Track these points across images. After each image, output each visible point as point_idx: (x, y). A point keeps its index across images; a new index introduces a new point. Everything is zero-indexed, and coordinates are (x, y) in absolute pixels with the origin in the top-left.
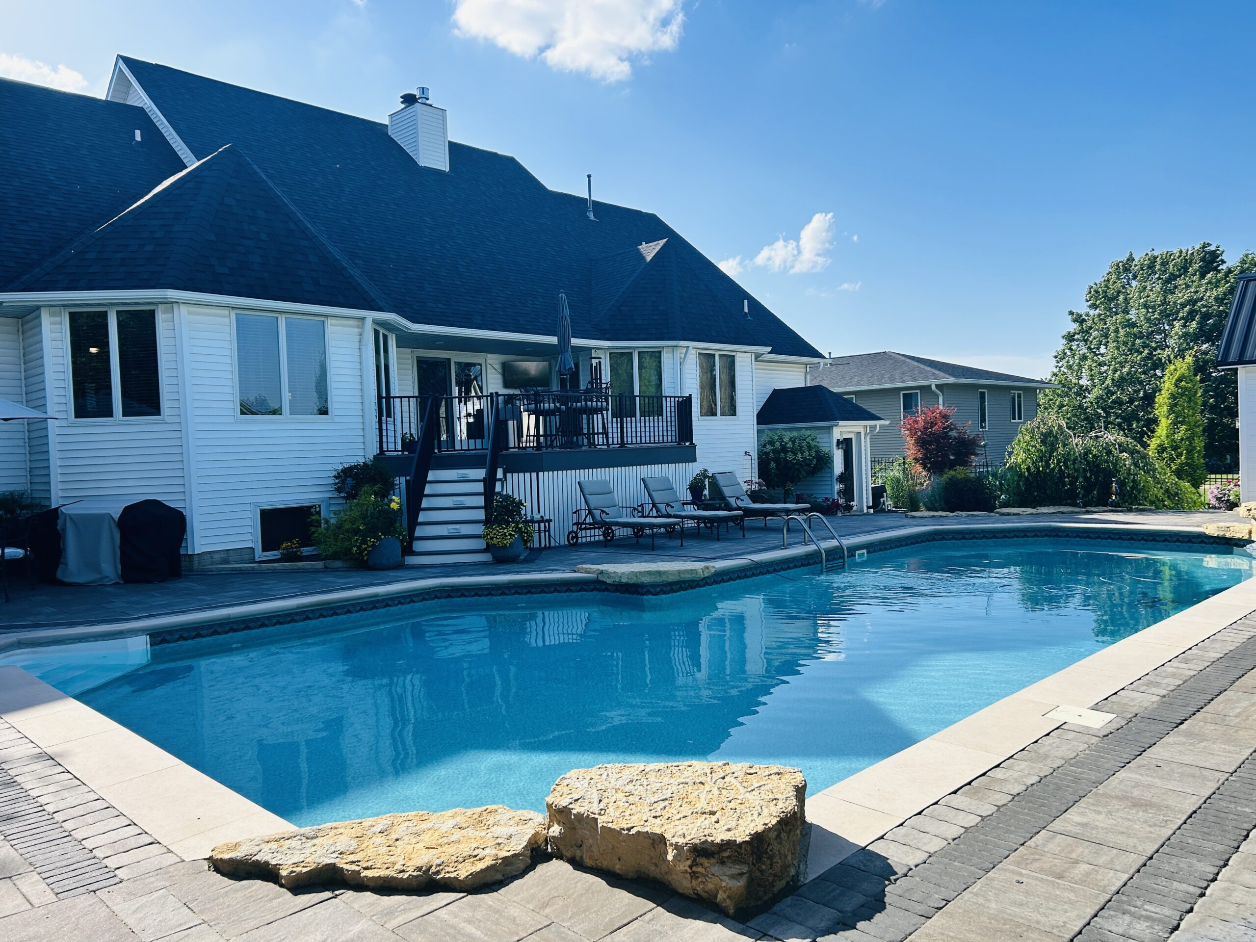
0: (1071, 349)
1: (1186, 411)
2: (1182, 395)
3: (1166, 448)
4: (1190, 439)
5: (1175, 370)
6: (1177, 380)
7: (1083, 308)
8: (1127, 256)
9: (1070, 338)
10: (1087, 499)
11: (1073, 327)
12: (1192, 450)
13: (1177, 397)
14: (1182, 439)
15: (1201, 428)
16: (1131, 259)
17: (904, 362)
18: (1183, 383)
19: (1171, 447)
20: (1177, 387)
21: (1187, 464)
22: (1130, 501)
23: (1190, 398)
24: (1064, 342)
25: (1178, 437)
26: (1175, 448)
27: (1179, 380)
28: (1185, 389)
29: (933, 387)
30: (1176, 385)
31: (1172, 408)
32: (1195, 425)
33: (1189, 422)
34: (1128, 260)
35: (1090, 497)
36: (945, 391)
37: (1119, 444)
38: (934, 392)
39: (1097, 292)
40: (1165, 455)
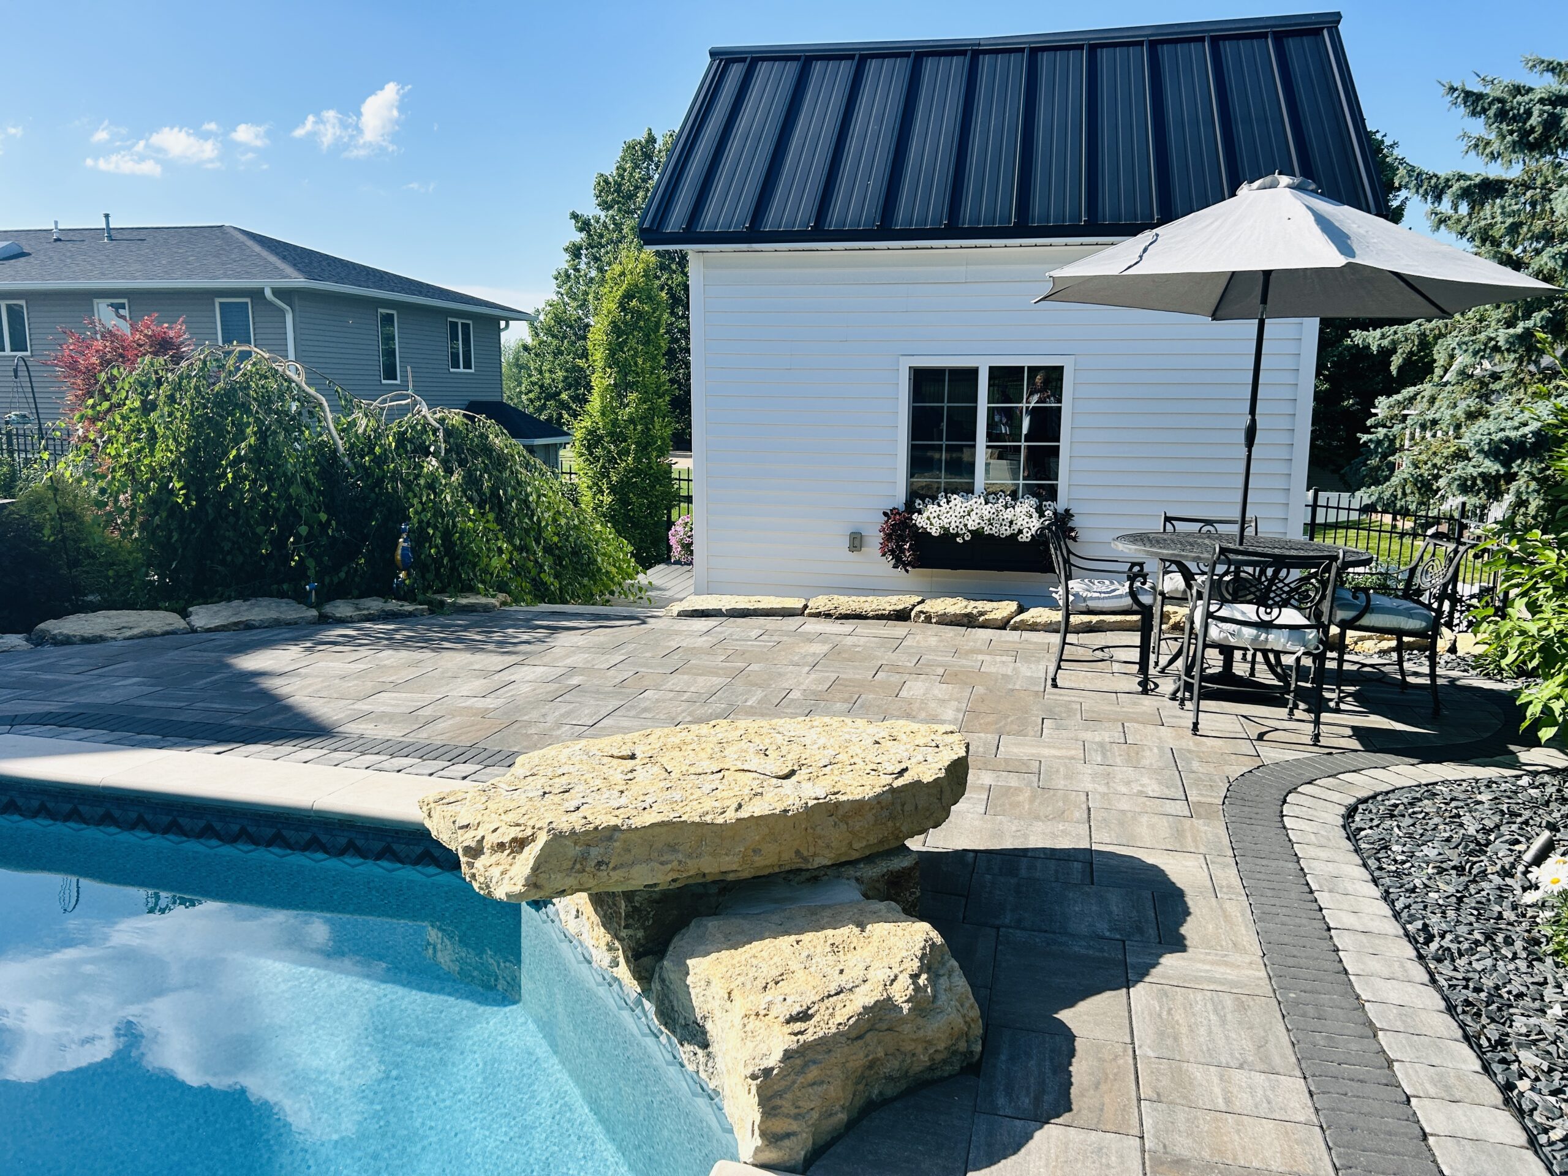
0: (577, 270)
1: (640, 361)
2: (635, 326)
3: (601, 437)
4: (646, 419)
5: (623, 274)
6: (624, 297)
7: (591, 209)
8: (646, 136)
9: (575, 252)
10: (336, 580)
11: (579, 237)
12: (648, 444)
13: (624, 332)
14: (631, 421)
15: (668, 398)
16: (651, 140)
17: (241, 247)
18: (634, 303)
19: (611, 434)
20: (624, 309)
21: (637, 472)
22: (437, 585)
23: (648, 335)
24: (567, 257)
25: (625, 414)
26: (617, 437)
27: (628, 296)
28: (639, 314)
29: (268, 293)
30: (623, 307)
31: (613, 351)
32: (656, 393)
33: (645, 386)
34: (647, 142)
35: (342, 575)
36: (296, 301)
37: (446, 431)
38: (271, 303)
39: (606, 182)
40: (598, 451)
